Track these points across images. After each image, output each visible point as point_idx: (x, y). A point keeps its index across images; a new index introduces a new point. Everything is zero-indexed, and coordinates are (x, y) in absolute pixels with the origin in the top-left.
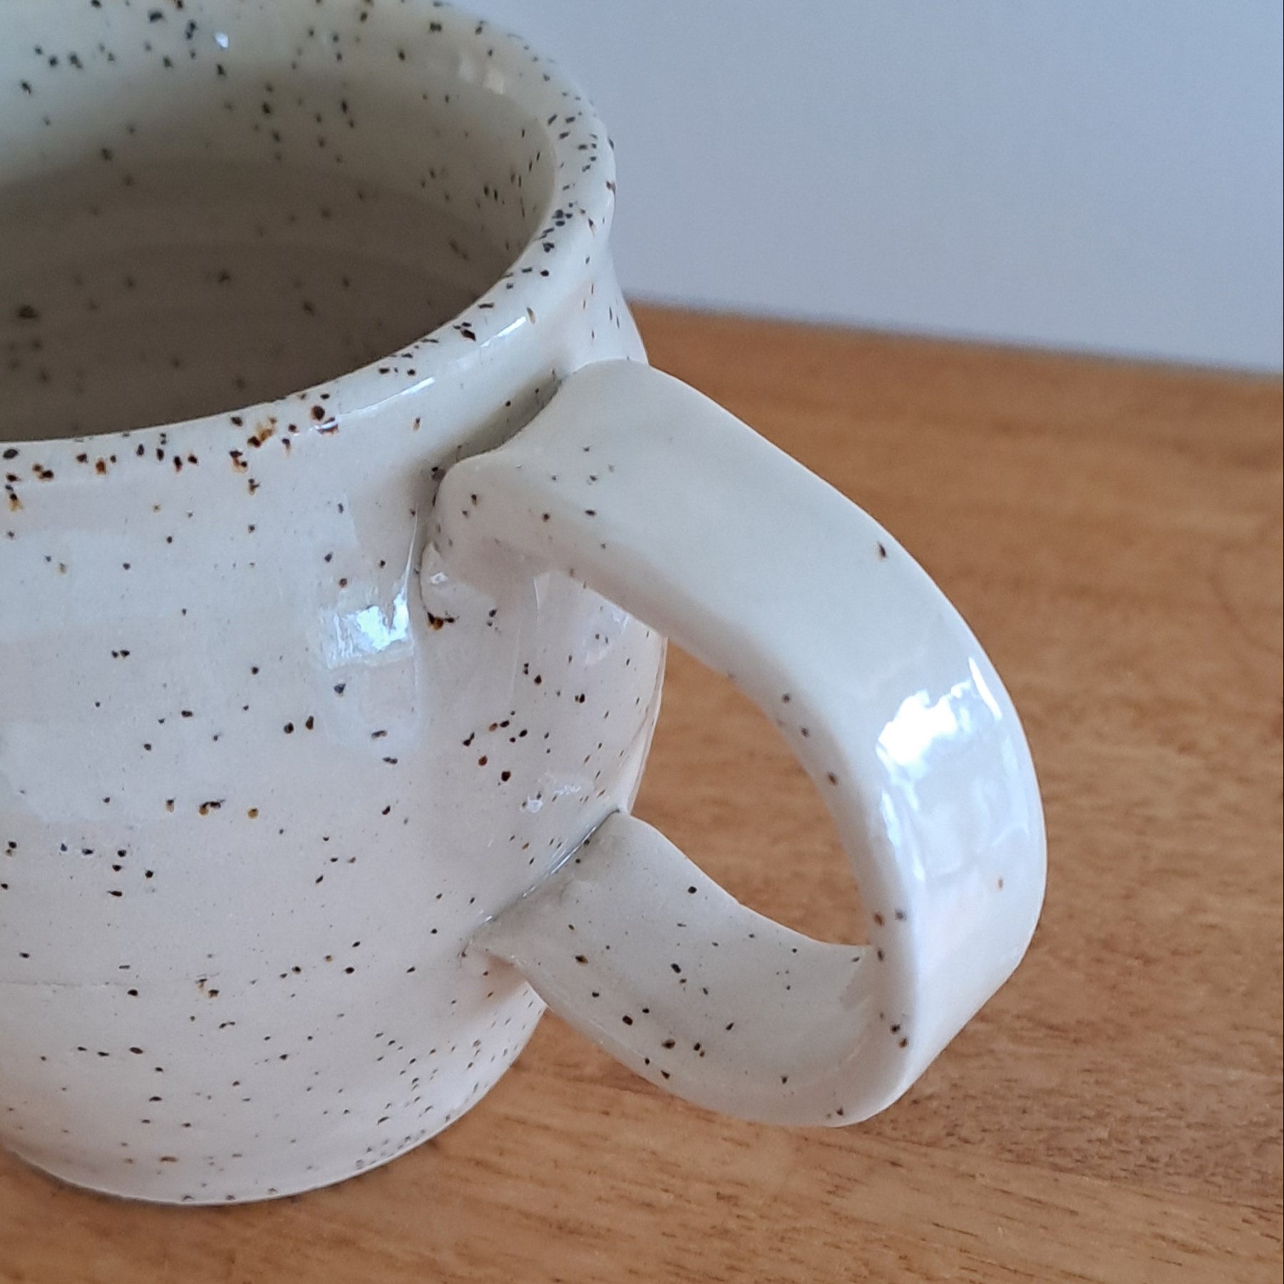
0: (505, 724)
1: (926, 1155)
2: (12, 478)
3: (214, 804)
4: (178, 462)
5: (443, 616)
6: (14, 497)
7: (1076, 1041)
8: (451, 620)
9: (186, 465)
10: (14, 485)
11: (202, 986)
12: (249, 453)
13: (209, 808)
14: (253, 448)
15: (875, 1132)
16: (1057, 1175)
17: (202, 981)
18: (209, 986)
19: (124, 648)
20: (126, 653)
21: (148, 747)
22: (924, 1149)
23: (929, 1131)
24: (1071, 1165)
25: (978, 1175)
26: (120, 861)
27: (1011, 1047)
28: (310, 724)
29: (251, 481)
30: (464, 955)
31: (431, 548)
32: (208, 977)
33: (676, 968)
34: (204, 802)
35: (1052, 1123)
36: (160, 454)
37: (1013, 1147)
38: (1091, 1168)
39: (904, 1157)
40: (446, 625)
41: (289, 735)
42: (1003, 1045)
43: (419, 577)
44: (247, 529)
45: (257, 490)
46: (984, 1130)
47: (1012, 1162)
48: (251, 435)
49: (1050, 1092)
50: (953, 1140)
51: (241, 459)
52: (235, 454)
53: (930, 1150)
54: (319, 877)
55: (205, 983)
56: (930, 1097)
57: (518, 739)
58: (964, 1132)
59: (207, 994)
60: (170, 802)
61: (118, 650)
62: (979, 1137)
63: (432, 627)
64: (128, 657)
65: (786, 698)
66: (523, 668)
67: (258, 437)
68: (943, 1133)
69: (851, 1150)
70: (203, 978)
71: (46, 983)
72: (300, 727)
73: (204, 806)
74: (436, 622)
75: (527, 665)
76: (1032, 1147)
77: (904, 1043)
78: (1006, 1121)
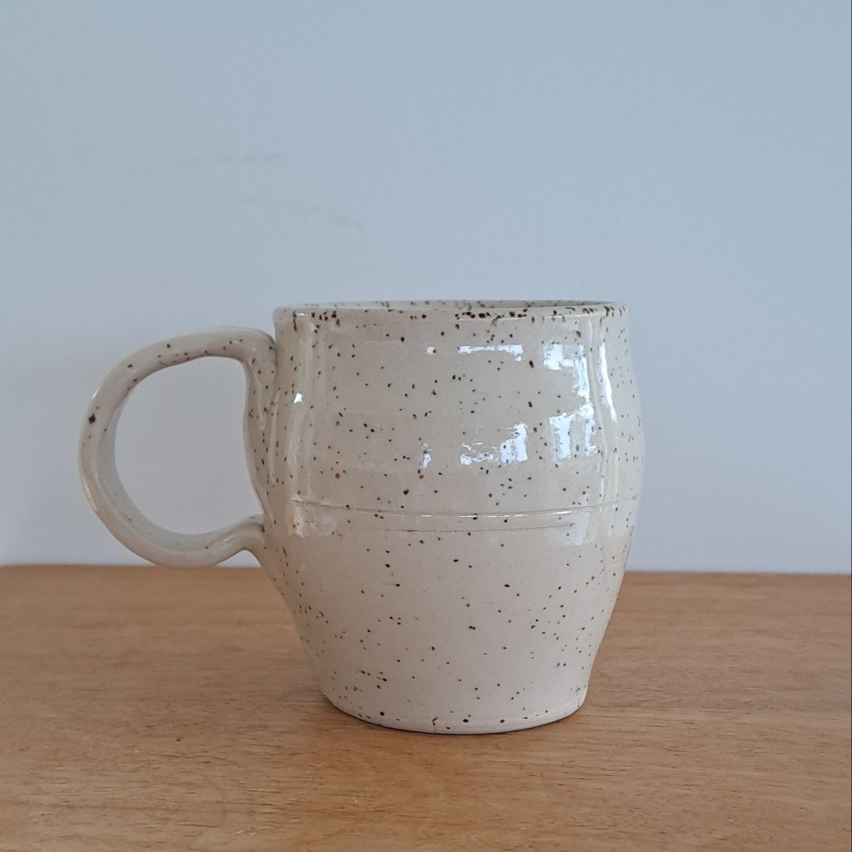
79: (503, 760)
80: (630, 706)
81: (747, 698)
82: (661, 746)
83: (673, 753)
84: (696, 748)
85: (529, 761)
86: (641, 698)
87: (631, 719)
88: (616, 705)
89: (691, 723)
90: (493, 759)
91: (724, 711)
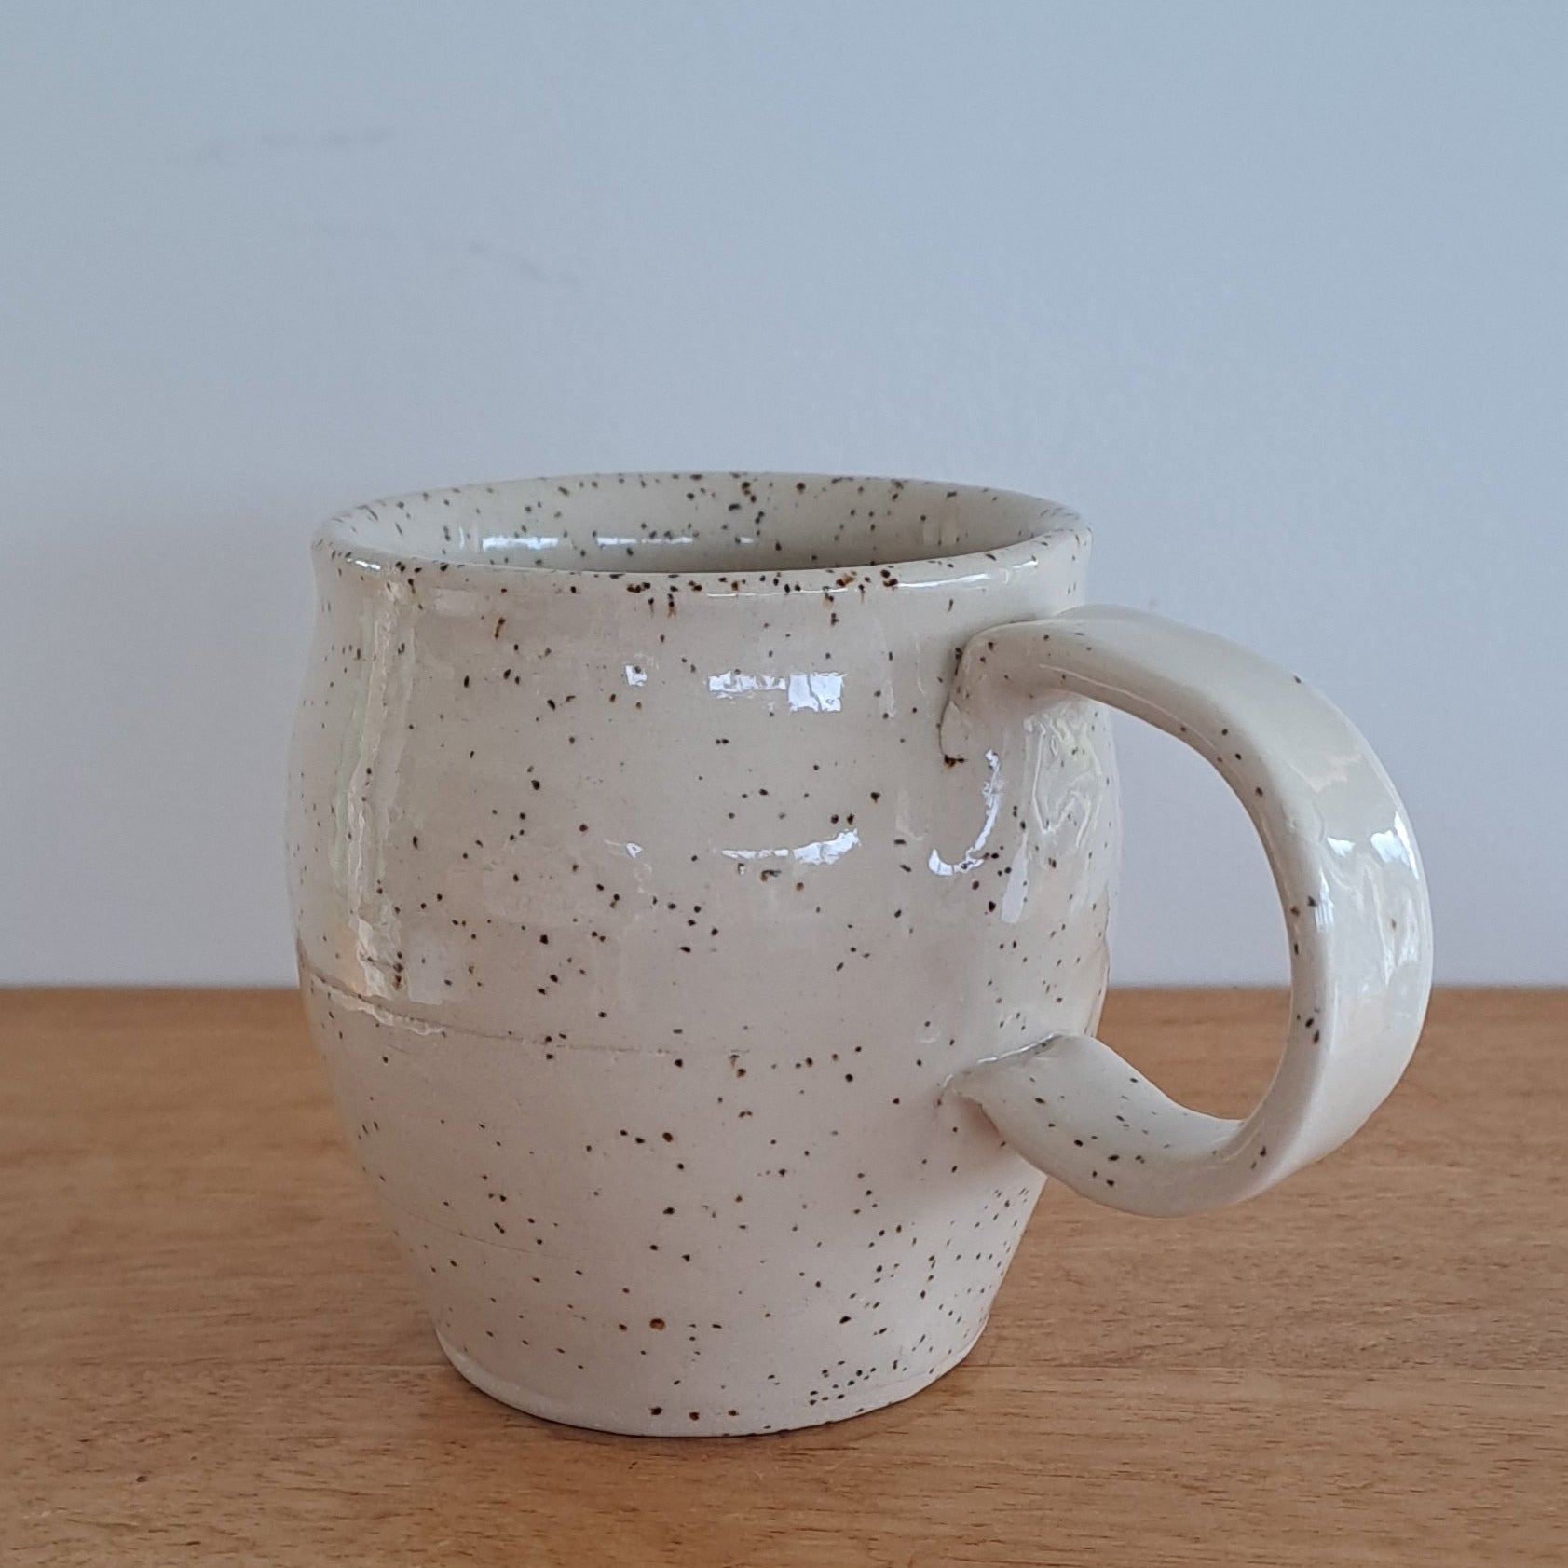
0: (995, 856)
2: (674, 589)
3: (772, 873)
4: (787, 589)
5: (956, 757)
6: (672, 604)
8: (960, 761)
9: (793, 592)
10: (674, 594)
11: (733, 1062)
12: (836, 591)
13: (768, 876)
14: (839, 588)
17: (735, 1057)
18: (740, 1064)
19: (726, 738)
20: (726, 742)
21: (732, 816)
26: (694, 916)
28: (850, 820)
29: (834, 615)
30: (939, 1103)
31: (952, 704)
32: (739, 1054)
33: (1120, 1118)
34: (766, 870)
36: (776, 581)
40: (958, 765)
41: (836, 824)
43: (940, 730)
44: (824, 656)
45: (836, 624)
48: (838, 578)
51: (830, 594)
52: (826, 589)
54: (838, 964)
55: (738, 1060)
57: (1004, 874)
59: (737, 1073)
60: (740, 867)
61: (720, 738)
63: (947, 765)
64: (727, 745)
65: (1225, 732)
66: (1014, 812)
67: (844, 581)
70: (735, 1053)
71: (613, 1049)
73: (764, 873)
74: (949, 761)
75: (1015, 808)
77: (1316, 1038)
79: (834, 1522)
80: (1119, 1362)
81: (1370, 1337)
82: (1176, 1476)
83: (1200, 1497)
84: (1250, 1482)
85: (889, 1525)
86: (1146, 1341)
87: (1120, 1401)
88: (1088, 1361)
89: (1241, 1410)
90: (811, 1519)
91: (1317, 1372)
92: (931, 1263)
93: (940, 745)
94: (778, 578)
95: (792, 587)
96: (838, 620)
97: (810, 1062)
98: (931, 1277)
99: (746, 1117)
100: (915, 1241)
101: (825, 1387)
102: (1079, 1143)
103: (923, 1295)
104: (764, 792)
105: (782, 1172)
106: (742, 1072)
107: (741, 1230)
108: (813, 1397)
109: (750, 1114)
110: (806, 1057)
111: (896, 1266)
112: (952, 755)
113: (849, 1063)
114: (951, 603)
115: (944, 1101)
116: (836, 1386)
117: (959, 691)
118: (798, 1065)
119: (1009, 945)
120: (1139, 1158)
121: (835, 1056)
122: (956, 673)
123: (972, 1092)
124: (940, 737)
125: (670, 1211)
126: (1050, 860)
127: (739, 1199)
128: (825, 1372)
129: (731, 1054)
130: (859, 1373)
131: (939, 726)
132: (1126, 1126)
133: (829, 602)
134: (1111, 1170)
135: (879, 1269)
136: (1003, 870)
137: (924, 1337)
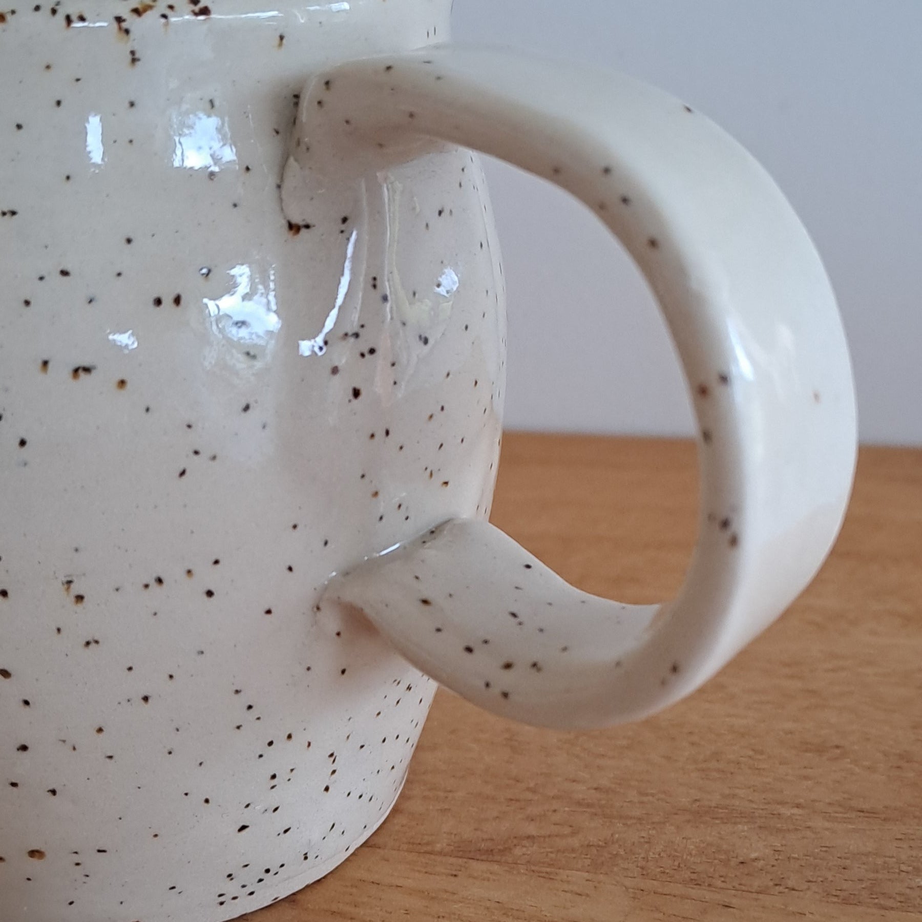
0: (355, 336)
1: (757, 900)
3: (86, 369)
4: (69, 20)
5: (301, 223)
7: (885, 820)
8: (307, 227)
9: (76, 23)
11: (68, 588)
12: (132, 22)
13: (81, 373)
14: (135, 16)
15: (706, 884)
16: (883, 912)
17: (69, 582)
18: (76, 589)
19: (13, 208)
20: (13, 213)
21: (27, 303)
22: (754, 895)
23: (756, 883)
24: (894, 905)
25: (807, 913)
27: (827, 825)
28: (177, 300)
29: (133, 53)
30: (318, 608)
31: (292, 160)
32: (74, 579)
33: (514, 615)
34: (77, 366)
35: (872, 875)
36: (54, 12)
37: (838, 893)
38: (914, 906)
39: (735, 902)
40: (303, 231)
41: (158, 308)
42: (818, 823)
43: (280, 192)
44: (127, 105)
45: (138, 63)
46: (809, 881)
47: (838, 903)
48: (134, 6)
49: (867, 854)
50: (781, 889)
51: (124, 25)
52: (119, 20)
53: (761, 896)
54: (181, 470)
55: (72, 586)
56: (756, 859)
57: (368, 355)
58: (790, 884)
59: (73, 599)
60: (45, 363)
61: (6, 210)
62: (806, 887)
63: (292, 232)
64: (15, 217)
65: (607, 171)
66: (372, 282)
67: (141, 10)
68: (771, 883)
69: (683, 897)
70: (69, 579)
72: (168, 301)
73: (76, 371)
74: (294, 228)
75: (375, 279)
76: (856, 893)
77: (733, 541)
78: (829, 876)
92: (332, 759)
93: (282, 209)
94: (57, 7)
95: (74, 17)
96: (138, 60)
97: (160, 581)
98: (334, 772)
99: (93, 645)
100: (309, 744)
101: (231, 888)
102: (469, 650)
103: (327, 789)
104: (64, 273)
105: (146, 699)
106: (80, 598)
107: (108, 760)
108: (222, 899)
109: (97, 642)
110: (155, 575)
111: (292, 770)
112: (297, 220)
113: (208, 577)
114: (282, 38)
115: (321, 606)
116: (244, 886)
117: (298, 143)
118: (147, 586)
119: (380, 434)
120: (535, 665)
121: (189, 572)
122: (294, 122)
123: (353, 594)
124: (281, 200)
125: (24, 748)
126: (420, 337)
127: (100, 730)
128: (230, 876)
129: (65, 580)
130: (268, 871)
131: (279, 187)
132: (520, 624)
133: (124, 35)
134: (505, 680)
135: (274, 777)
136: (366, 351)
137: (333, 826)
